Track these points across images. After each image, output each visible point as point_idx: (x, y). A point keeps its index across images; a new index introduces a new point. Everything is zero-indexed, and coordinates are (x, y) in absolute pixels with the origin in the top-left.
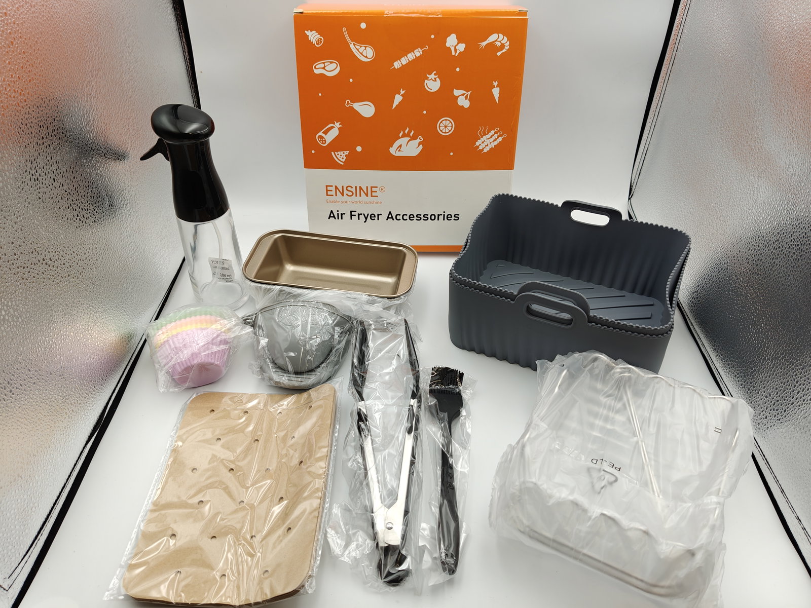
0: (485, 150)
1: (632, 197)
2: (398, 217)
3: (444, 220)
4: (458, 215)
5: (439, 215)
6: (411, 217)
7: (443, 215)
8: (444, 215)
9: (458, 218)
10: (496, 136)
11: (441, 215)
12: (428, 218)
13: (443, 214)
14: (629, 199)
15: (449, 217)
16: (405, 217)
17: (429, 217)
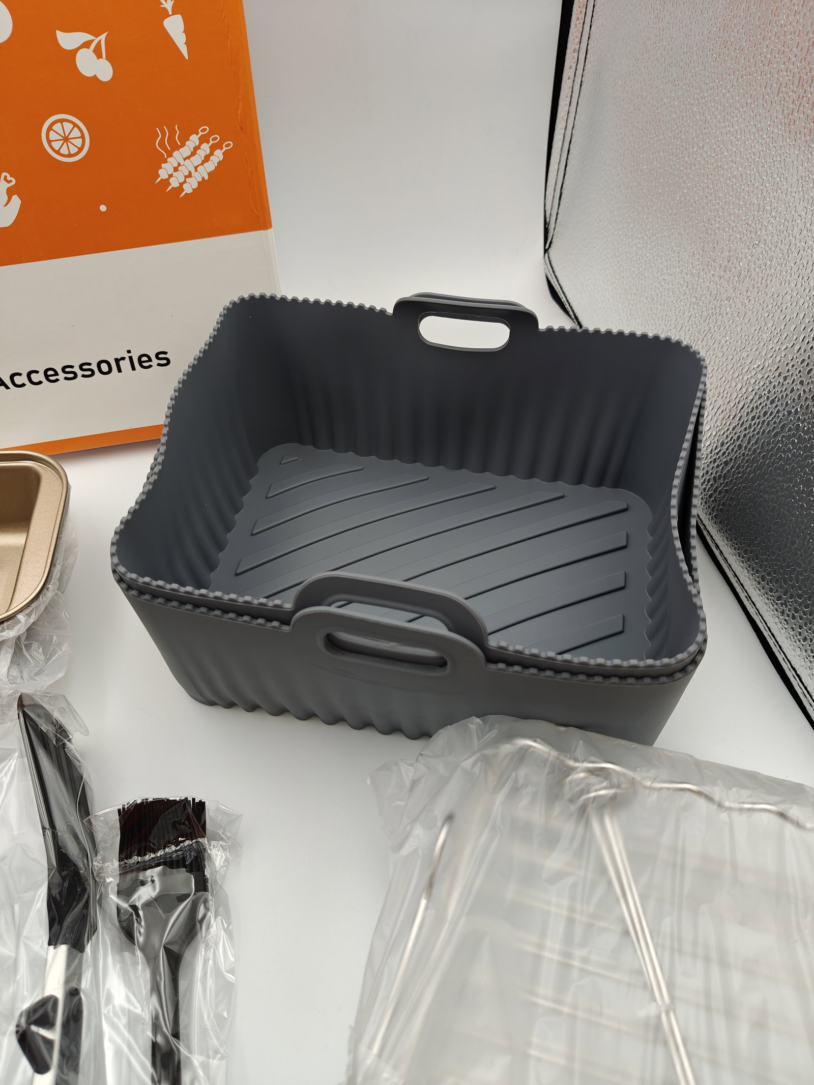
0: (188, 189)
1: (550, 246)
2: (18, 380)
3: (134, 368)
4: (165, 353)
5: (117, 361)
6: (50, 375)
7: (127, 360)
8: (131, 358)
9: (168, 360)
10: (206, 148)
11: (123, 359)
12: (92, 371)
13: (127, 355)
14: (546, 251)
15: (144, 361)
16: (34, 377)
17: (94, 367)
